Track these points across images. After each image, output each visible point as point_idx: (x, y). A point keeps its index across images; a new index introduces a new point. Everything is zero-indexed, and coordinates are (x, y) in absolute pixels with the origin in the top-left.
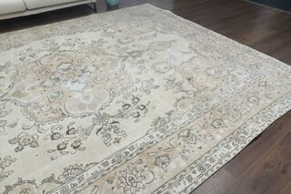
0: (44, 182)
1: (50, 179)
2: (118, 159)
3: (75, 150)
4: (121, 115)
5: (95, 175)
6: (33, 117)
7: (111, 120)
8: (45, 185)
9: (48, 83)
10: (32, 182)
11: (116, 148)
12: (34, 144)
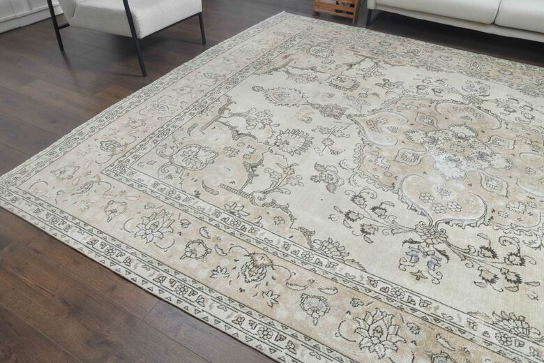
0: (301, 229)
1: (307, 233)
2: (392, 294)
3: (360, 233)
4: (465, 255)
5: (347, 278)
6: (360, 160)
7: (442, 247)
8: (298, 234)
9: (418, 137)
10: (292, 218)
11: (407, 281)
12: (332, 187)
